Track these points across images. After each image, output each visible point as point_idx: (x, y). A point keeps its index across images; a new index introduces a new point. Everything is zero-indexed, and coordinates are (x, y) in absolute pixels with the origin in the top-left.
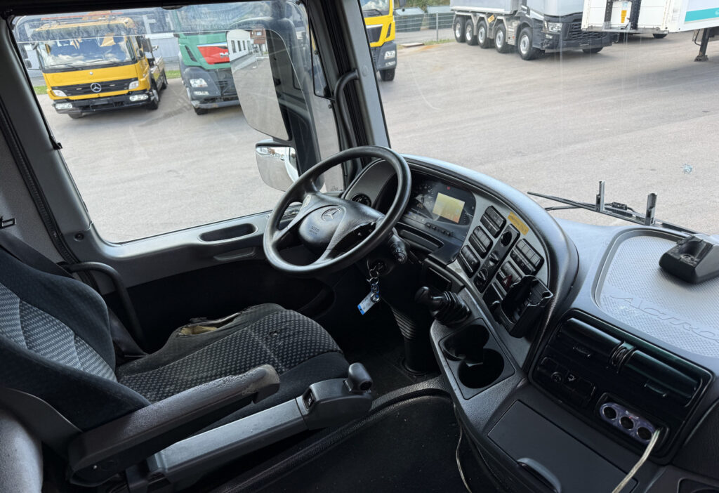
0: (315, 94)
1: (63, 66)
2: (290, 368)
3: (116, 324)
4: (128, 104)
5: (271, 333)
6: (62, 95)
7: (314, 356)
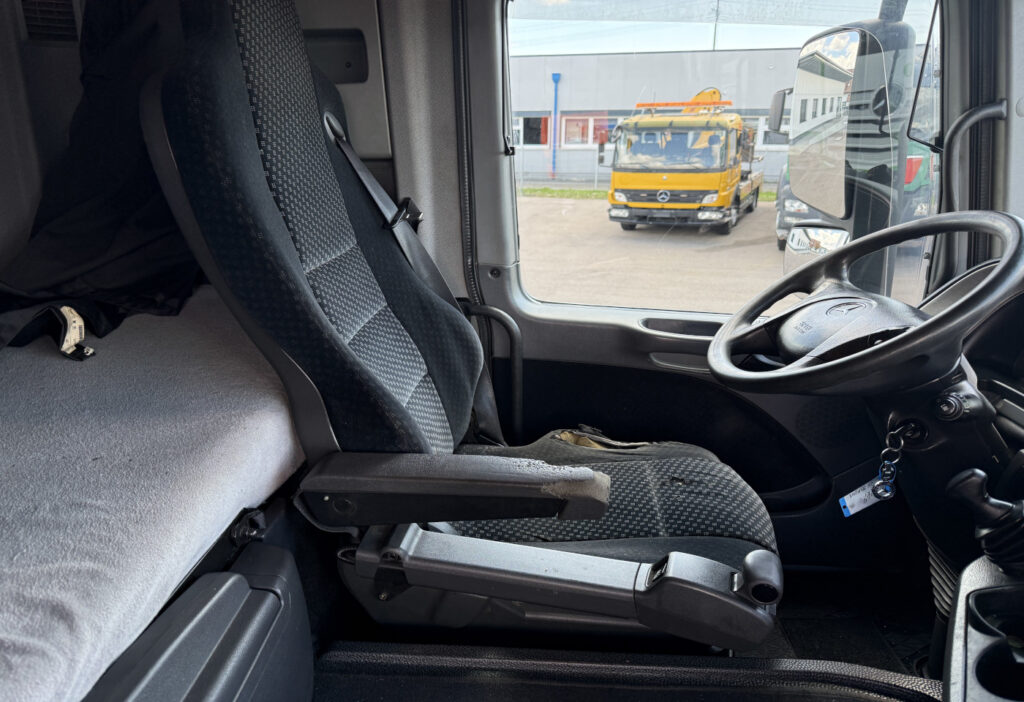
0: (908, 136)
1: (637, 166)
2: (672, 535)
3: (489, 394)
4: (693, 221)
5: (674, 478)
6: (622, 199)
7: (721, 535)
